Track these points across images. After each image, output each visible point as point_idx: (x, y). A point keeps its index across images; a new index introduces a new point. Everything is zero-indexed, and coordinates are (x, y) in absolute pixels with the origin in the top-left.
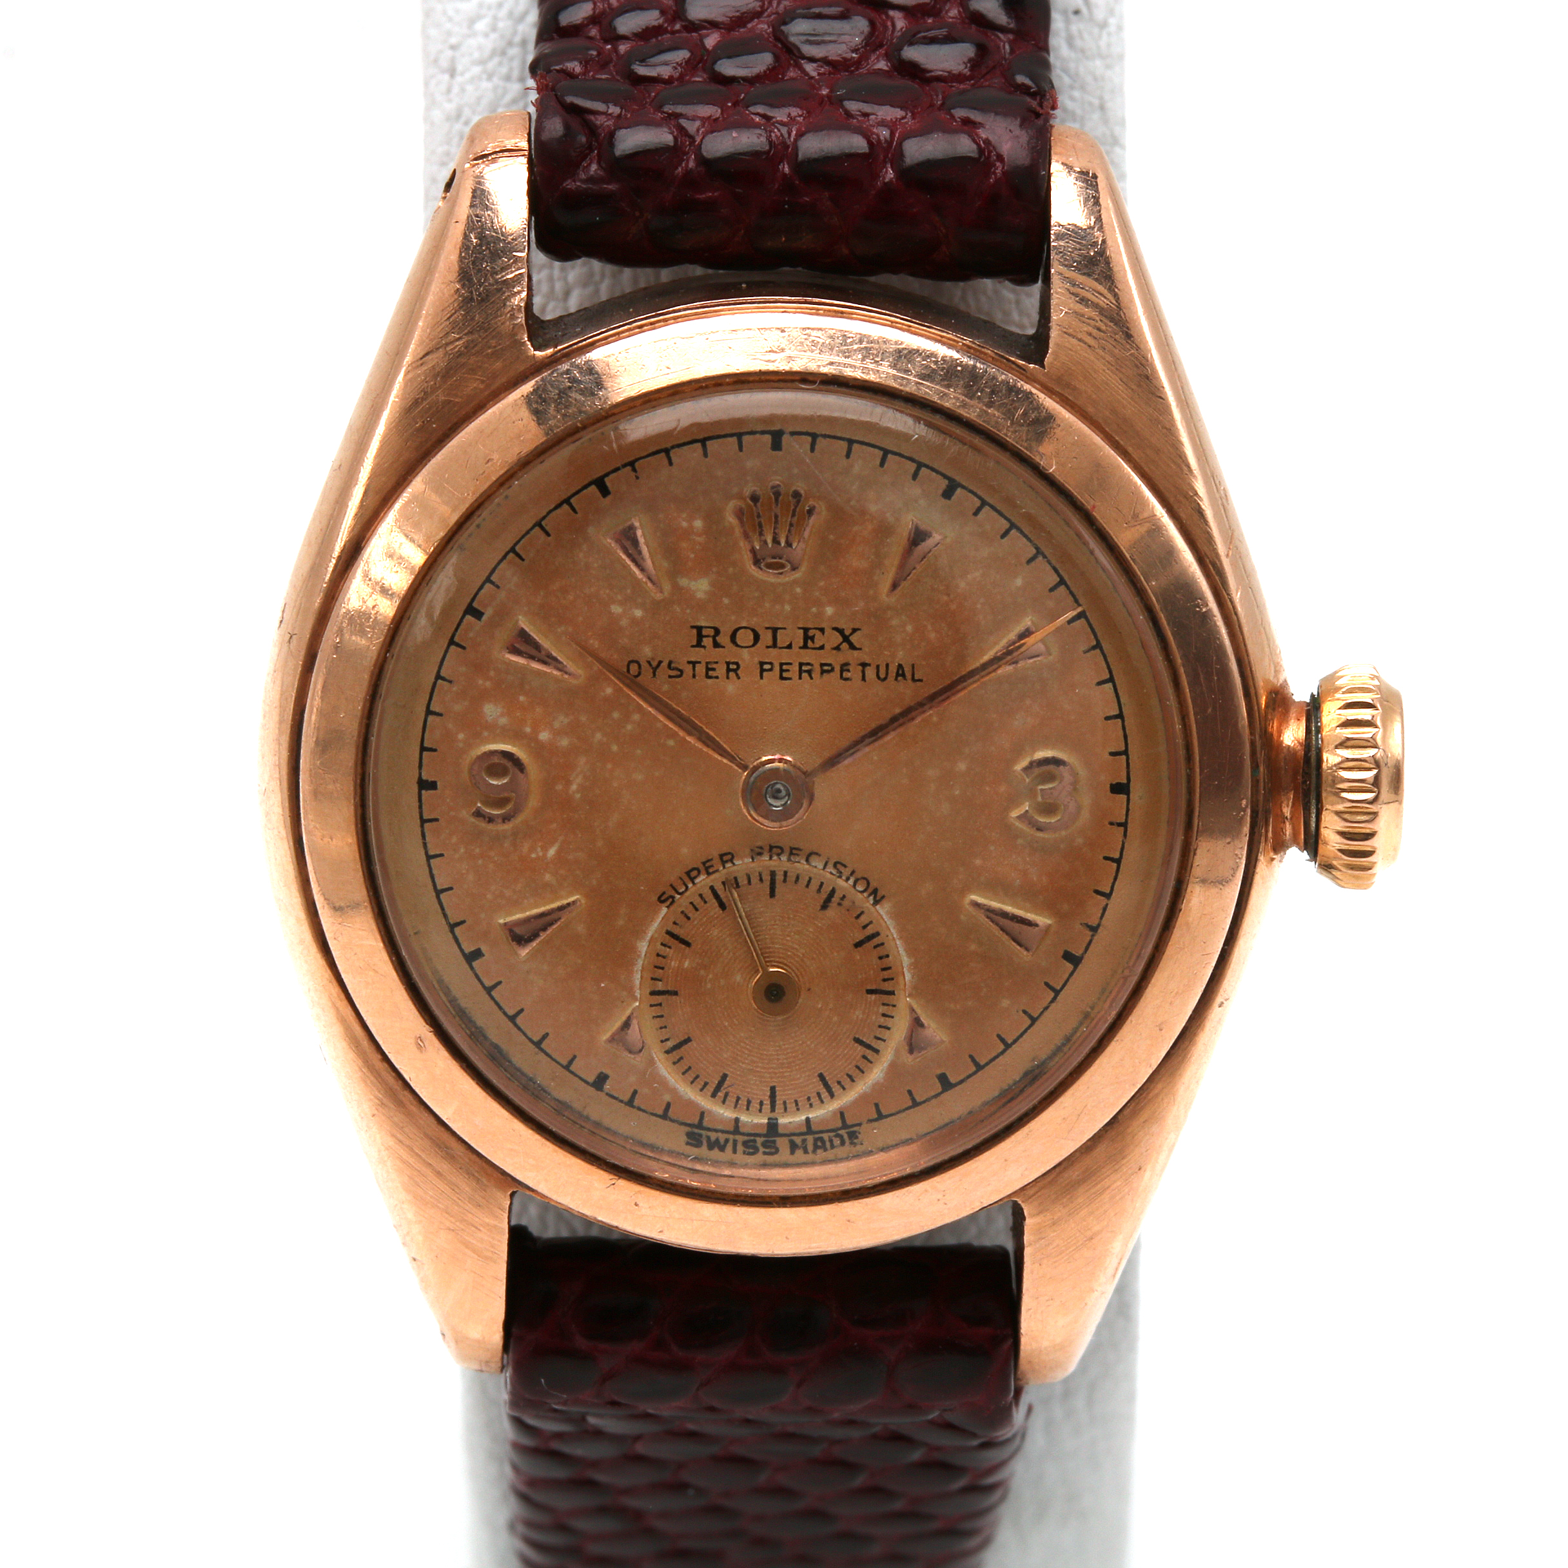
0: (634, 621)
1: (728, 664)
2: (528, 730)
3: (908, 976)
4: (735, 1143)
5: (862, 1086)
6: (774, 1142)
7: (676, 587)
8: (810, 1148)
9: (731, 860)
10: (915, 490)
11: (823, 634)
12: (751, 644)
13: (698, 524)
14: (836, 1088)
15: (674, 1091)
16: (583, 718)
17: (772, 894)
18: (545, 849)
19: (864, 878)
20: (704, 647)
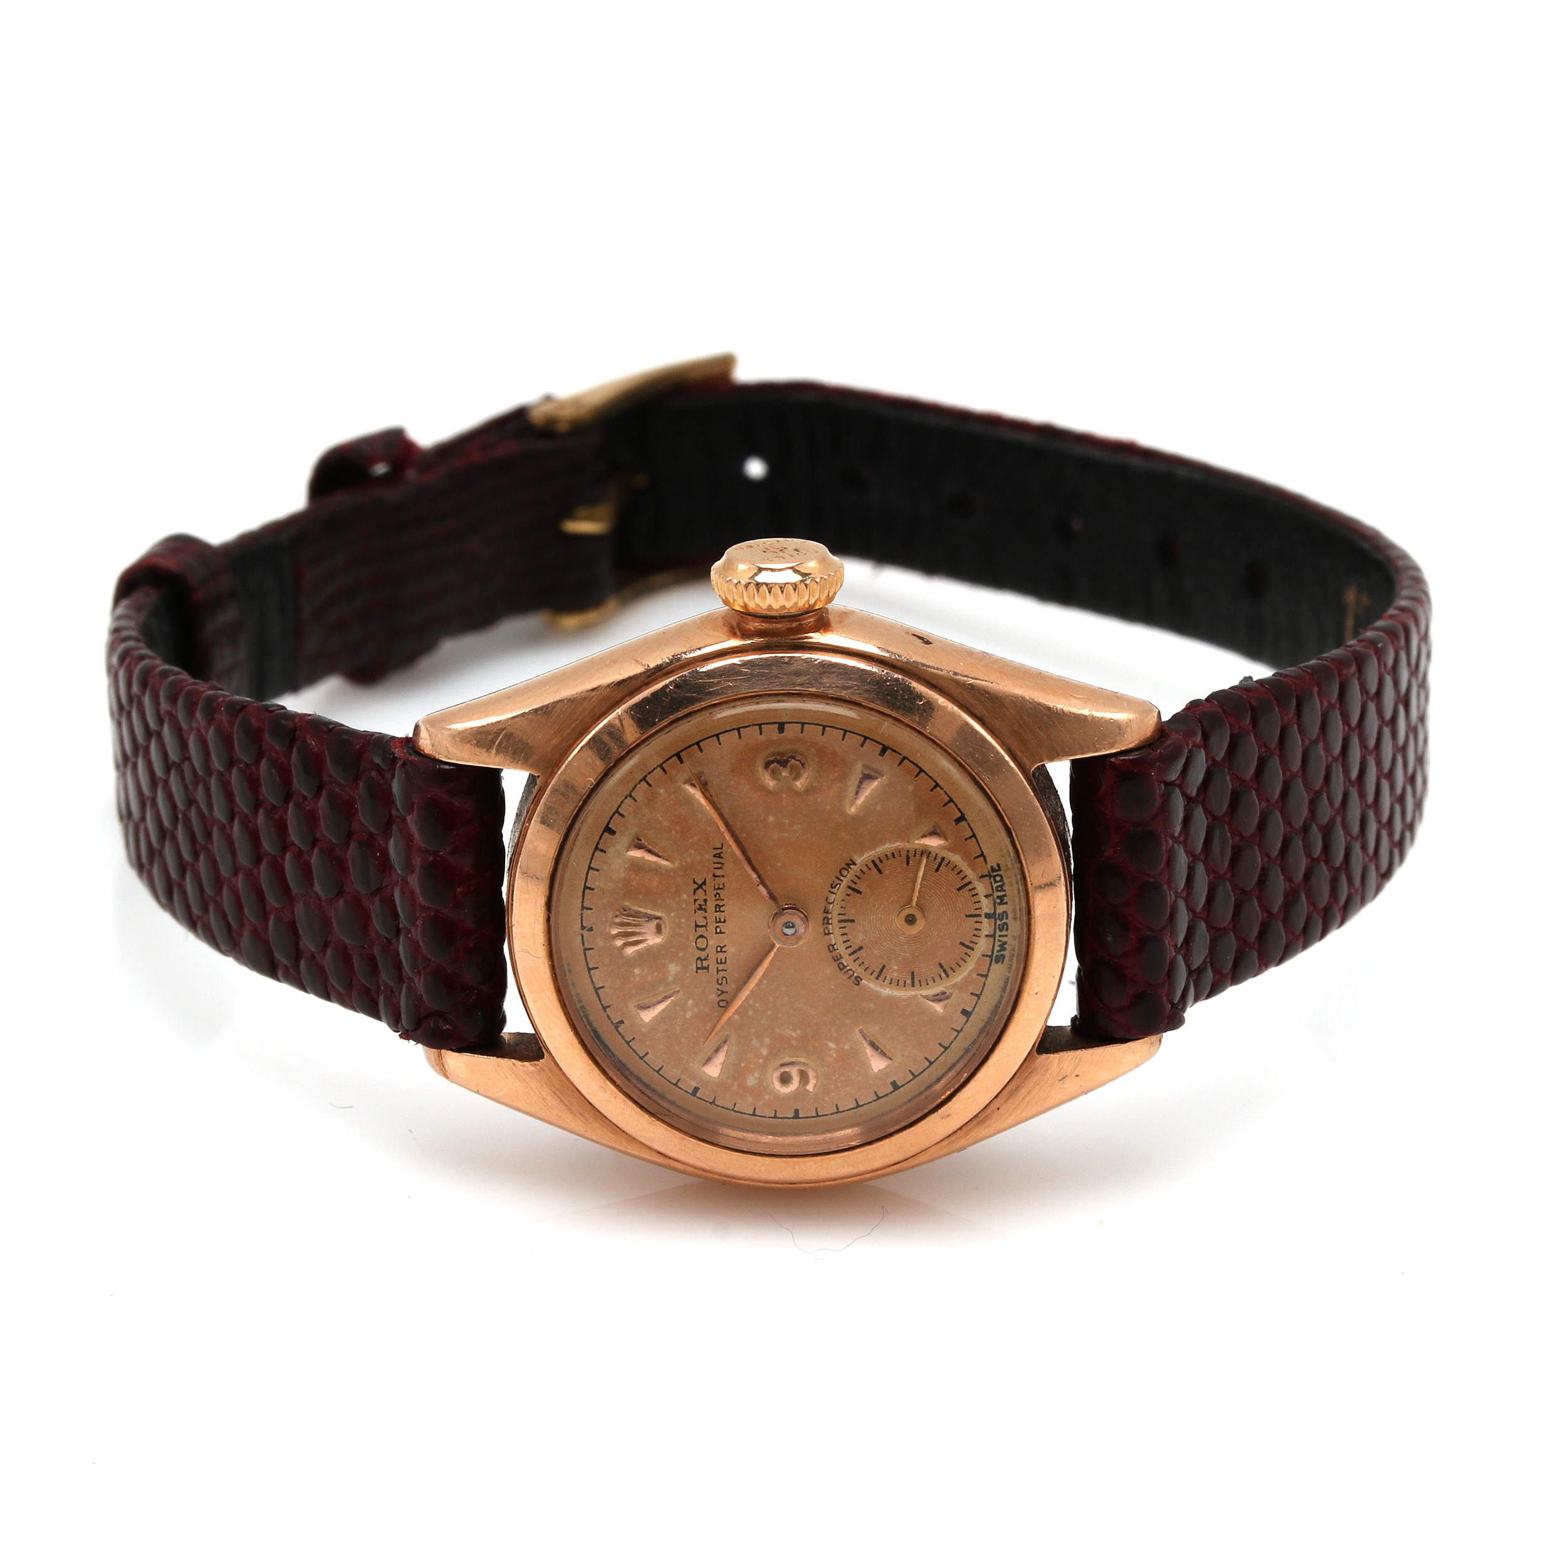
0: (695, 1005)
1: (717, 952)
2: (761, 1061)
3: (898, 844)
4: (1000, 936)
5: (963, 865)
6: (999, 914)
7: (673, 983)
8: (1003, 893)
9: (833, 946)
10: (611, 851)
11: (697, 900)
12: (705, 939)
13: (637, 971)
14: (966, 881)
15: (971, 972)
16: (753, 1030)
17: (853, 921)
18: (831, 1049)
19: (840, 871)
20: (708, 965)
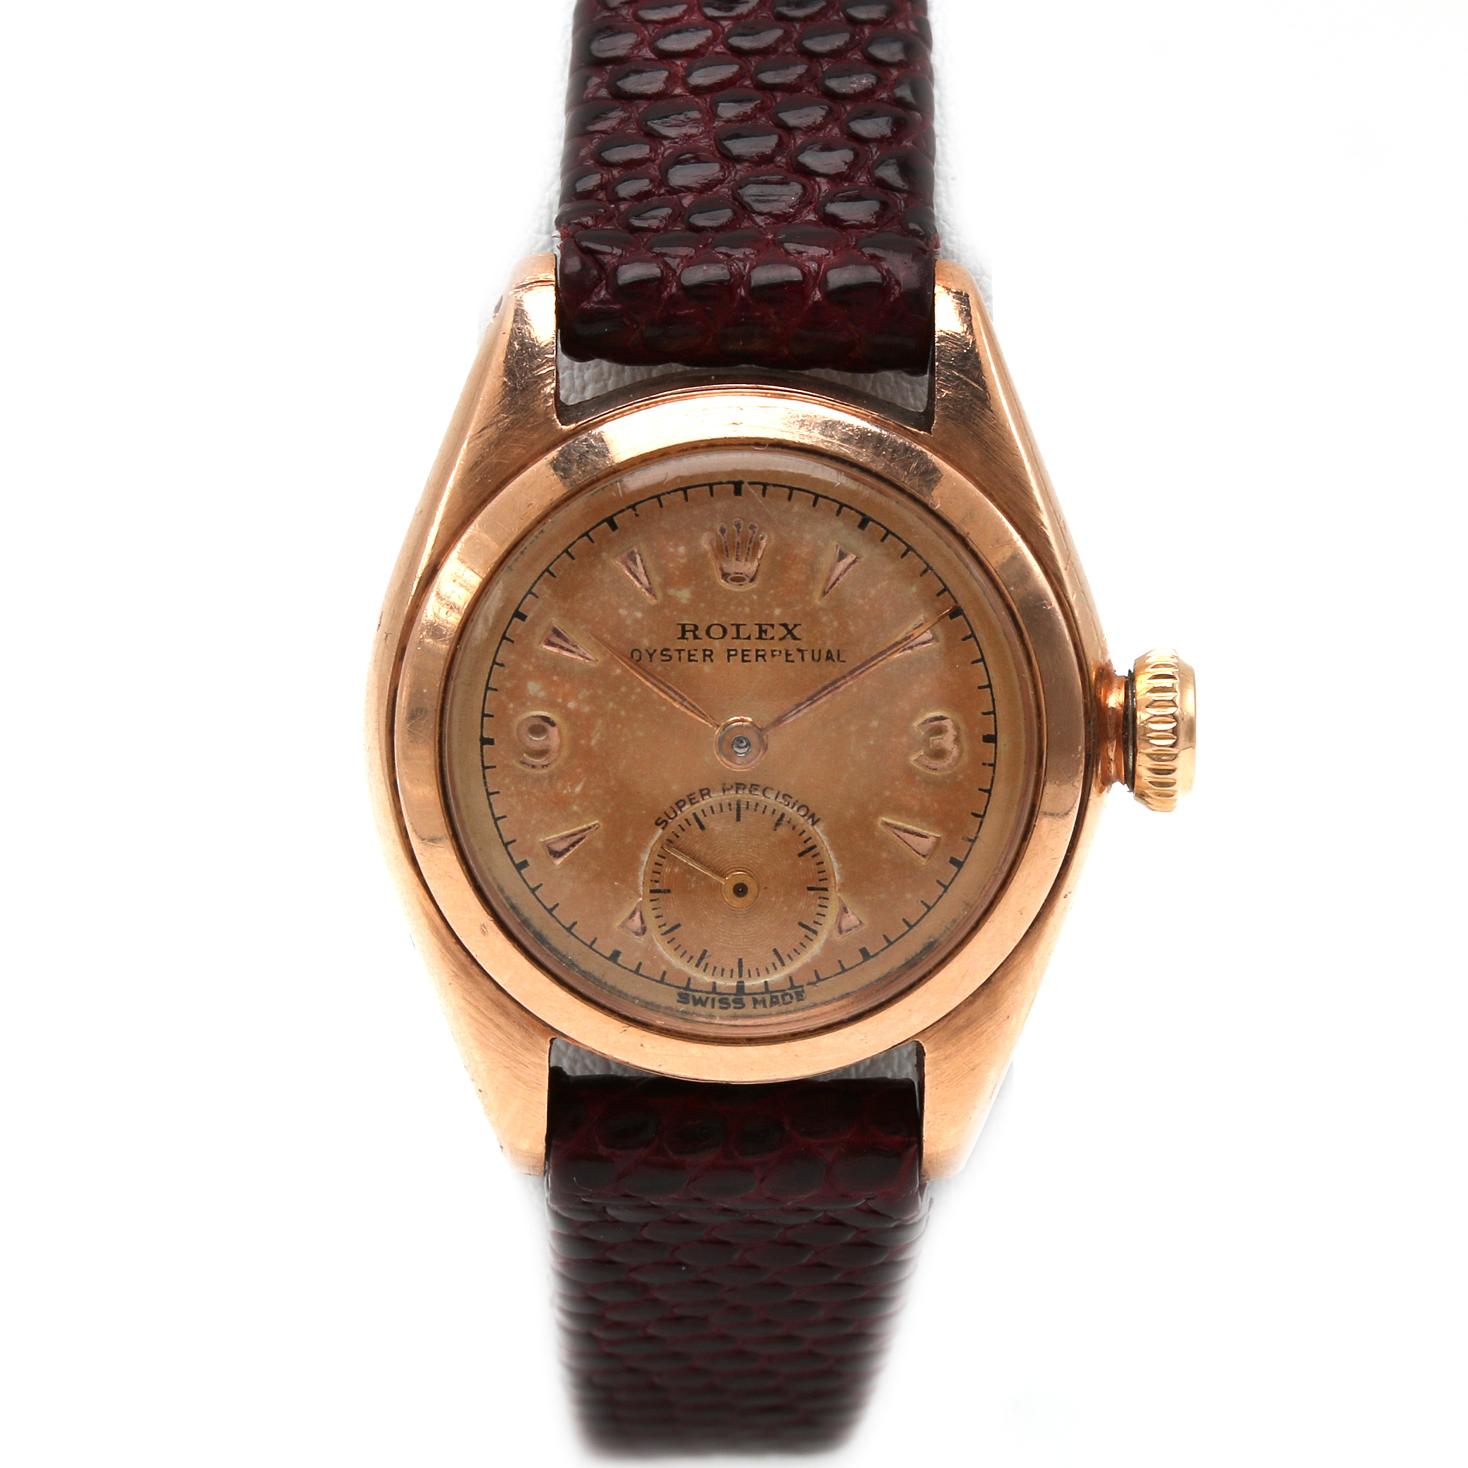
0: (636, 621)
1: (704, 651)
2: (560, 700)
3: (838, 877)
4: (713, 1000)
5: (806, 958)
6: (742, 999)
7: (666, 595)
8: (768, 1003)
9: (708, 794)
10: (839, 524)
11: (773, 628)
12: (721, 636)
13: (682, 550)
14: (786, 960)
15: (668, 963)
16: (600, 692)
17: (738, 819)
18: (573, 787)
19: (805, 806)
20: (687, 639)
